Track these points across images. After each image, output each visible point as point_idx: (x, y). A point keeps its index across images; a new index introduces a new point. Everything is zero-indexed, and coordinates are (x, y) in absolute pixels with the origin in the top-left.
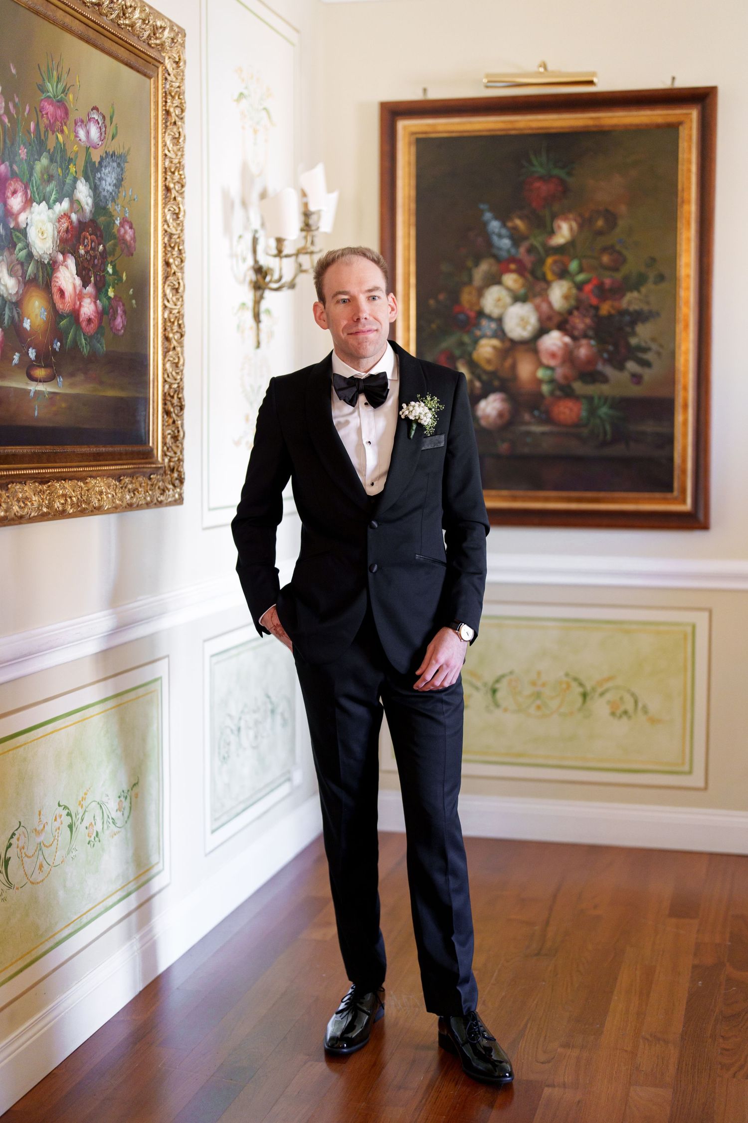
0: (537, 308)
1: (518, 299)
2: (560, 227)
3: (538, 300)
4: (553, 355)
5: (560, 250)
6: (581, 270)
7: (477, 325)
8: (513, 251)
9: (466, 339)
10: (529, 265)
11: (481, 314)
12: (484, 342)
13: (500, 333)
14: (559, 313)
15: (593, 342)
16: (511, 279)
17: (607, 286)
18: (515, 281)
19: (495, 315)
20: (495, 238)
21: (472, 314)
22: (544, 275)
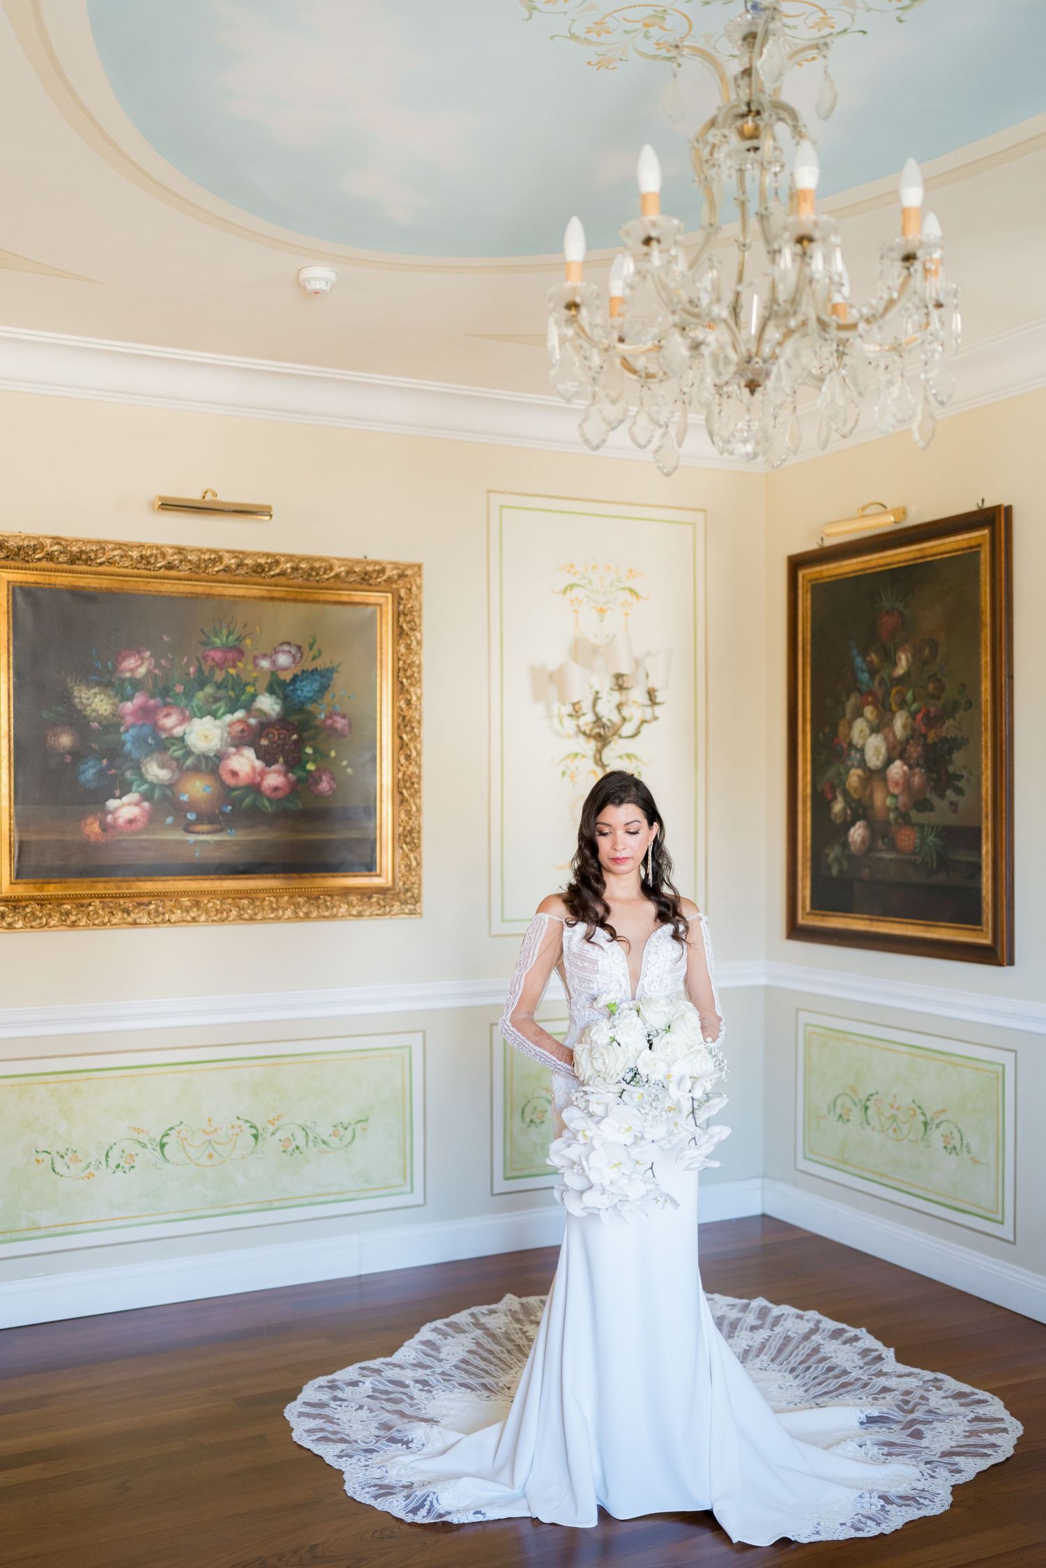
0: (886, 738)
1: (875, 730)
2: (900, 659)
3: (886, 730)
4: (897, 784)
5: (900, 680)
6: (914, 701)
7: (849, 755)
8: (870, 684)
9: (842, 770)
10: (880, 697)
11: (851, 745)
12: (853, 771)
13: (862, 763)
14: (900, 743)
15: (923, 770)
16: (869, 711)
17: (932, 715)
18: (872, 712)
19: (859, 746)
20: (859, 673)
21: (845, 745)
22: (890, 705)
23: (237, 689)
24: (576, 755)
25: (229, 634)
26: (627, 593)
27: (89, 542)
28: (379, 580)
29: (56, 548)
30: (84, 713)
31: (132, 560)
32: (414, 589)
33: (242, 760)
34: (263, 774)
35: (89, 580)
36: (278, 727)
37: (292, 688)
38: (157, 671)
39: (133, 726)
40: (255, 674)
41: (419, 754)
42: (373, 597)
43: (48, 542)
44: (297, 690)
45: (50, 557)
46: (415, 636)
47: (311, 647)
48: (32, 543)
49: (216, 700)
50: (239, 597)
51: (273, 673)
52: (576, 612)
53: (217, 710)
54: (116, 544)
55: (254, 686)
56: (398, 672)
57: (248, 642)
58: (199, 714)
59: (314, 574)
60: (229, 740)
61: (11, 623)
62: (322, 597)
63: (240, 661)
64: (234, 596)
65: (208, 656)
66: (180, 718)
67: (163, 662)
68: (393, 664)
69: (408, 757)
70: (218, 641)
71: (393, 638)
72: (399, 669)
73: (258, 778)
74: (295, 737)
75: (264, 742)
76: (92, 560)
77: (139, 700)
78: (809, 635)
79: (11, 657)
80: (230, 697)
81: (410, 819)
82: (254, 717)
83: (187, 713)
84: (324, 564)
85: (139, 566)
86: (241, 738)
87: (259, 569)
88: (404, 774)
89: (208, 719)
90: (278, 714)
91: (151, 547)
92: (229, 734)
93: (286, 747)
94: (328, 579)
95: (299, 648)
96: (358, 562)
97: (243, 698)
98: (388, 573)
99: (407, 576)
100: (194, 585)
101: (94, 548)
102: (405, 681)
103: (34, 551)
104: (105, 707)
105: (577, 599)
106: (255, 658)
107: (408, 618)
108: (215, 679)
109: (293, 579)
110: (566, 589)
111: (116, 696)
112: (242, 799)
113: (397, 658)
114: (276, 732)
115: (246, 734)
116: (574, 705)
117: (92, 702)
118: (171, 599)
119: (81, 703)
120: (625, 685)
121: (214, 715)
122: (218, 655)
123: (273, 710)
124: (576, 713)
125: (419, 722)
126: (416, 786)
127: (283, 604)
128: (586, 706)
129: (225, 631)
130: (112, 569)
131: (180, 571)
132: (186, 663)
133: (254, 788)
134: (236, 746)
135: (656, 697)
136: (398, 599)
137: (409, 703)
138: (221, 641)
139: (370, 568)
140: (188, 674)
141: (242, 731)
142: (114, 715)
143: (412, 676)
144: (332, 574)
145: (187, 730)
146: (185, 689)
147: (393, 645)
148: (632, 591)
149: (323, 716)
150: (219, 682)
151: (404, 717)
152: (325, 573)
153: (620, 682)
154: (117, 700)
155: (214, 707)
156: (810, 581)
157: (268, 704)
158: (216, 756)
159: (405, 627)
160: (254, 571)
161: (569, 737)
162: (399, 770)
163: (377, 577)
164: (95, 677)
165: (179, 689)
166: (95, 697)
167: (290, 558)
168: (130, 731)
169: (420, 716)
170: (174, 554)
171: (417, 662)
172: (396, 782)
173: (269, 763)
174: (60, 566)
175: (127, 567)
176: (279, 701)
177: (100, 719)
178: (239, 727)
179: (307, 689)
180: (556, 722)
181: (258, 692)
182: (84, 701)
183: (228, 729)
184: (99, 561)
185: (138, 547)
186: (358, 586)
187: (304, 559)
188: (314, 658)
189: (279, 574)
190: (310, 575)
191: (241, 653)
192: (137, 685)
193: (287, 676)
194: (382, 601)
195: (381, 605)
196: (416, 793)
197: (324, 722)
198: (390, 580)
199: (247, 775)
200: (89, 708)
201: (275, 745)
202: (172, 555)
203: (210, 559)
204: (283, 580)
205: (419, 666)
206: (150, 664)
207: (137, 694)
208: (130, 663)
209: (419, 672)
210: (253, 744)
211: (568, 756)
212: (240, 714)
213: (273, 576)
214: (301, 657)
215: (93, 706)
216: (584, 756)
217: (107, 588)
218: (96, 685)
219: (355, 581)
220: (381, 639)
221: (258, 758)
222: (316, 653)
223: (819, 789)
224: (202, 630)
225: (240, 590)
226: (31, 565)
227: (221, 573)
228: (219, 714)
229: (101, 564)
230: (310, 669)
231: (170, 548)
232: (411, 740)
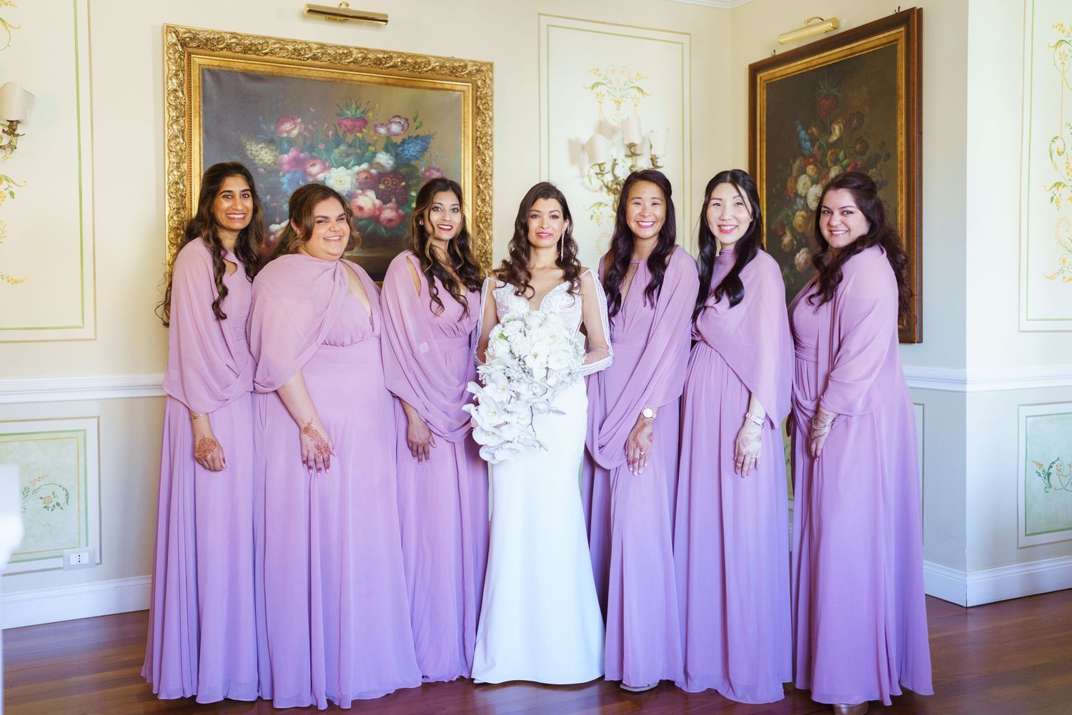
1: (814, 181)
2: (834, 129)
5: (835, 144)
6: (845, 158)
7: (795, 201)
8: (811, 149)
9: (790, 213)
10: (819, 158)
11: (796, 194)
12: (798, 213)
13: (805, 206)
16: (810, 169)
17: (859, 167)
18: (813, 170)
19: (803, 195)
20: (803, 143)
21: (792, 195)
22: (827, 163)
23: (362, 147)
24: (601, 204)
25: (357, 108)
26: (636, 91)
27: (257, 37)
28: (463, 73)
29: (233, 40)
30: (254, 161)
31: (288, 52)
32: (488, 80)
33: (365, 198)
34: (381, 209)
35: (257, 66)
36: (391, 176)
37: (401, 148)
38: (306, 133)
39: (288, 172)
40: (375, 138)
41: (491, 198)
42: (459, 86)
43: (228, 36)
44: (405, 150)
45: (229, 47)
46: (488, 114)
47: (415, 120)
48: (216, 37)
49: (348, 155)
50: (364, 82)
51: (388, 138)
52: (600, 102)
53: (349, 162)
54: (276, 39)
55: (374, 146)
56: (477, 140)
57: (370, 114)
58: (336, 166)
59: (417, 67)
60: (357, 184)
61: (202, 95)
62: (423, 84)
63: (364, 128)
64: (361, 81)
65: (342, 123)
66: (323, 167)
67: (310, 126)
68: (473, 134)
69: (483, 200)
70: (349, 113)
71: (473, 115)
72: (477, 137)
73: (378, 212)
74: (403, 183)
75: (382, 187)
76: (260, 51)
77: (293, 153)
78: (765, 120)
79: (202, 119)
80: (358, 153)
81: (485, 244)
82: (375, 169)
83: (328, 164)
84: (424, 60)
85: (293, 56)
86: (365, 183)
87: (378, 62)
88: (481, 213)
89: (342, 168)
90: (392, 167)
91: (301, 43)
92: (357, 180)
93: (398, 191)
94: (427, 71)
95: (407, 120)
96: (448, 59)
97: (367, 154)
98: (469, 69)
99: (482, 71)
100: (333, 72)
101: (261, 42)
102: (481, 146)
103: (218, 42)
104: (268, 158)
105: (601, 93)
106: (376, 126)
107: (483, 102)
108: (347, 140)
109: (402, 70)
110: (594, 86)
111: (276, 150)
112: (365, 227)
113: (475, 130)
114: (390, 180)
115: (369, 180)
116: (600, 165)
117: (259, 154)
118: (315, 81)
119: (252, 154)
120: (637, 152)
121: (346, 166)
122: (349, 123)
123: (388, 164)
124: (601, 173)
125: (491, 175)
126: (489, 221)
127: (395, 88)
128: (608, 167)
129: (354, 106)
130: (273, 58)
131: (322, 61)
132: (326, 128)
133: (375, 218)
134: (362, 189)
135: (657, 162)
136: (476, 88)
137: (484, 161)
138: (352, 113)
139: (456, 64)
140: (328, 136)
141: (366, 178)
142: (275, 164)
143: (486, 142)
144: (430, 68)
145: (327, 176)
146: (325, 146)
147: (473, 120)
148: (639, 89)
149: (423, 169)
150: (350, 142)
151: (481, 172)
152: (424, 67)
153: (633, 150)
154: (277, 153)
155: (346, 160)
156: (766, 81)
157: (385, 160)
158: (347, 195)
159: (481, 108)
160: (375, 64)
161: (595, 191)
162: (477, 210)
163: (462, 71)
164: (262, 136)
165: (322, 146)
166: (262, 150)
167: (400, 54)
168: (287, 175)
169: (492, 171)
170: (318, 49)
171: (490, 133)
172: (475, 218)
173: (385, 202)
174: (236, 54)
175: (284, 57)
176: (392, 157)
177: (265, 166)
178: (364, 175)
179: (412, 149)
180: (587, 179)
181: (377, 151)
182: (254, 153)
183: (356, 176)
184: (264, 52)
185: (292, 42)
186: (449, 77)
187: (410, 56)
188: (417, 128)
189: (392, 66)
190: (414, 68)
191: (365, 122)
192: (291, 142)
193: (398, 140)
194: (465, 88)
195: (464, 91)
196: (489, 226)
197: (424, 174)
198: (470, 74)
199: (370, 209)
200: (257, 158)
201: (389, 189)
202: (316, 50)
203: (343, 53)
204: (395, 71)
205: (491, 135)
206: (300, 129)
207: (292, 149)
208: (287, 126)
209: (491, 140)
210: (374, 188)
211: (595, 205)
212: (365, 166)
213: (388, 67)
214: (408, 127)
215: (260, 156)
216: (606, 205)
217: (270, 72)
218: (262, 141)
219: (446, 73)
220: (464, 115)
221: (377, 198)
222: (419, 125)
223: (773, 228)
224: (338, 105)
225: (365, 77)
226: (216, 53)
227: (351, 64)
228: (350, 165)
229: (266, 54)
230: (415, 136)
231: (315, 44)
232: (485, 188)
